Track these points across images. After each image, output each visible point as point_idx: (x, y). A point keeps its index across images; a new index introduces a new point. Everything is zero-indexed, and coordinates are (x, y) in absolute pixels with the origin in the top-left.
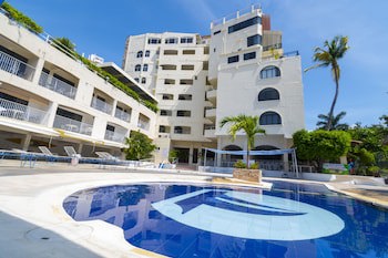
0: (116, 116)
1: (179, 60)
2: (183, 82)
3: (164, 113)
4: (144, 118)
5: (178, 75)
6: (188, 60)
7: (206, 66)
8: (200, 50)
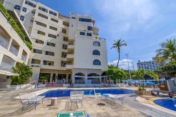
0: (10, 51)
1: (48, 22)
2: (50, 35)
3: (35, 51)
4: (25, 53)
5: (47, 30)
6: (54, 24)
7: (64, 31)
8: (61, 22)
